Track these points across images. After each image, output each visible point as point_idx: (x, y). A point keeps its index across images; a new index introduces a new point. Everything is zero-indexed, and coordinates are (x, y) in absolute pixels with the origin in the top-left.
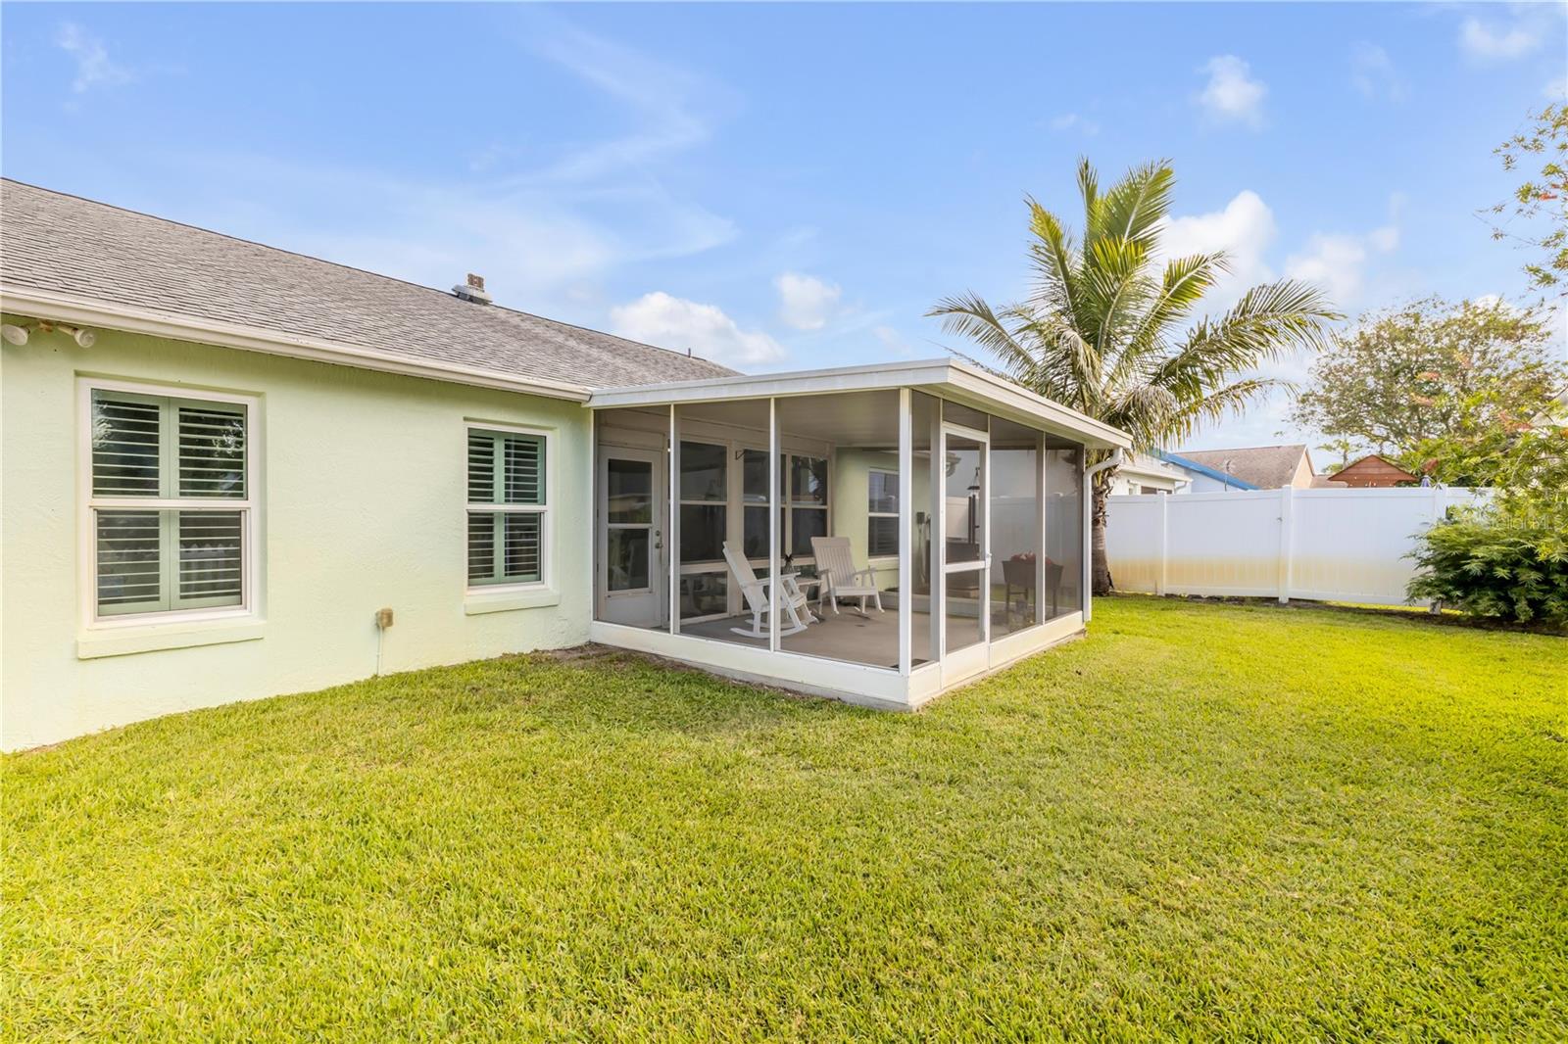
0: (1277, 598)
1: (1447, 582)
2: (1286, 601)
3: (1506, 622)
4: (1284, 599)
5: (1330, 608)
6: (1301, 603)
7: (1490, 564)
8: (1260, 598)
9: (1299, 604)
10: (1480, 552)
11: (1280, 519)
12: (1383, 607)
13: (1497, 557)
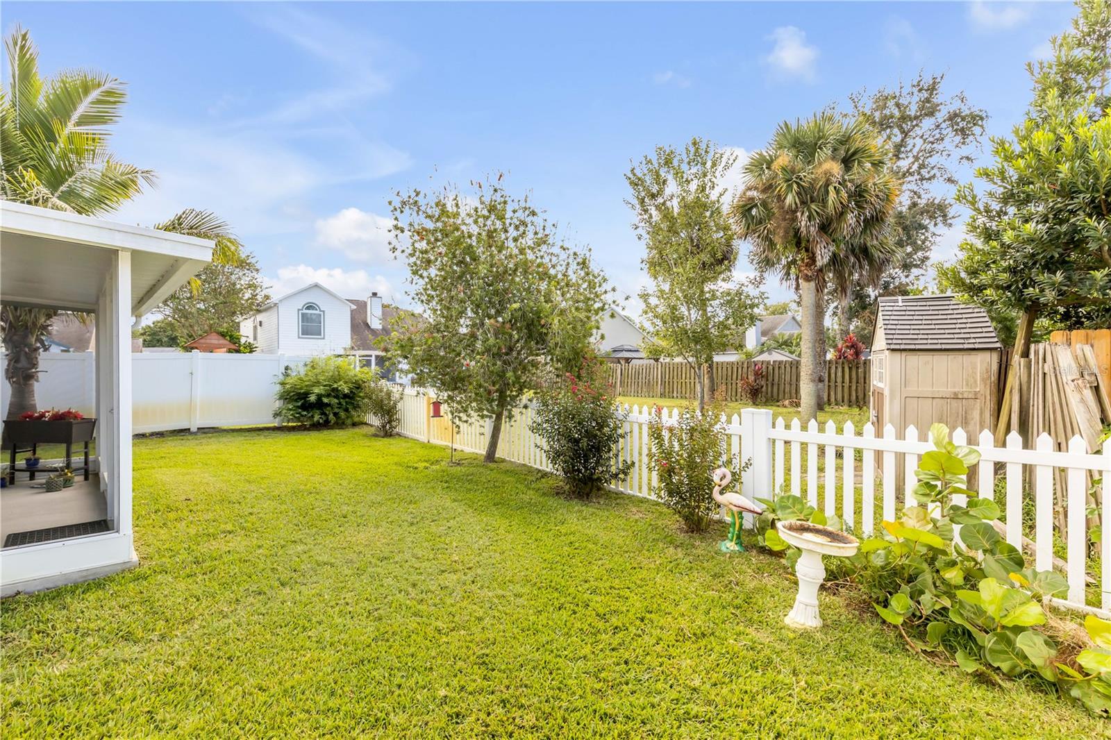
0: (189, 429)
1: (298, 407)
2: (195, 430)
3: (324, 425)
4: (194, 429)
5: (225, 430)
6: (206, 430)
7: (320, 396)
8: (175, 431)
9: (203, 431)
10: (316, 390)
11: (192, 374)
12: (254, 426)
13: (323, 392)
